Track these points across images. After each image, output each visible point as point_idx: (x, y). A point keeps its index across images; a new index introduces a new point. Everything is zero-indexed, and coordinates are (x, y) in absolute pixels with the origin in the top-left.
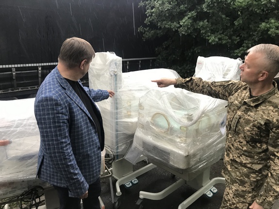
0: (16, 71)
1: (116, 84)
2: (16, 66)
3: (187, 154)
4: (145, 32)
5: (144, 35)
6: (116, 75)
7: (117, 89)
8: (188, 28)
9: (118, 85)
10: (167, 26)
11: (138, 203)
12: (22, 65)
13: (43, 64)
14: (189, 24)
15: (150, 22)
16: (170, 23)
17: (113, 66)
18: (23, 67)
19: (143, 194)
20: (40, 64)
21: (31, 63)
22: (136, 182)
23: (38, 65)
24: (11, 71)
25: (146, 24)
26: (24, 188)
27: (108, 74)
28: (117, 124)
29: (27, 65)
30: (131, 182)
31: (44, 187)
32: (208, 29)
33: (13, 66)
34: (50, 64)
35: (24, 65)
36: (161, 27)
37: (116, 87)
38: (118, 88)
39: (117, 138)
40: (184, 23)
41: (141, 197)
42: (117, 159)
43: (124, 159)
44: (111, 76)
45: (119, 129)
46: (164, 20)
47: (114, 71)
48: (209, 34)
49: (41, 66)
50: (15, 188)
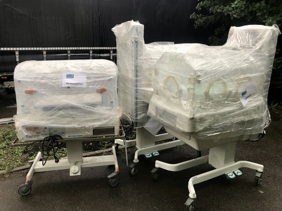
0: (71, 53)
1: (137, 51)
2: (71, 48)
3: (192, 116)
4: (197, 18)
5: (196, 22)
6: (136, 42)
7: (137, 56)
8: (242, 11)
9: (139, 52)
10: (219, 10)
11: (153, 171)
12: (76, 48)
13: (94, 48)
14: (243, 6)
15: (202, 7)
16: (222, 6)
17: (134, 32)
18: (77, 50)
19: (159, 164)
20: (92, 48)
21: (84, 47)
22: (156, 155)
23: (89, 48)
24: (67, 53)
25: (197, 10)
26: (46, 135)
27: (130, 40)
28: (137, 92)
29: (80, 48)
30: (152, 154)
31: (63, 137)
32: (265, 11)
33: (69, 48)
34: (100, 48)
35: (78, 48)
36: (212, 12)
37: (137, 54)
38: (139, 55)
39: (136, 105)
40: (237, 4)
41: (157, 166)
42: (136, 127)
43: (143, 128)
44: (132, 42)
45: (138, 97)
46: (217, 5)
47: (135, 38)
48: (266, 17)
49: (93, 50)
50: (39, 133)
